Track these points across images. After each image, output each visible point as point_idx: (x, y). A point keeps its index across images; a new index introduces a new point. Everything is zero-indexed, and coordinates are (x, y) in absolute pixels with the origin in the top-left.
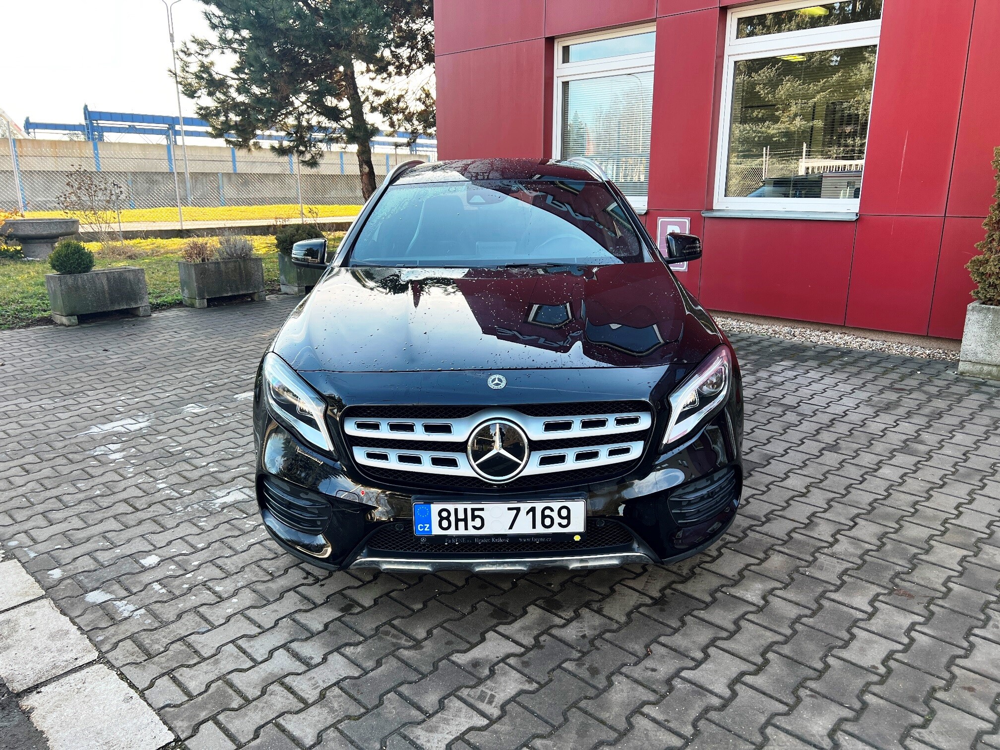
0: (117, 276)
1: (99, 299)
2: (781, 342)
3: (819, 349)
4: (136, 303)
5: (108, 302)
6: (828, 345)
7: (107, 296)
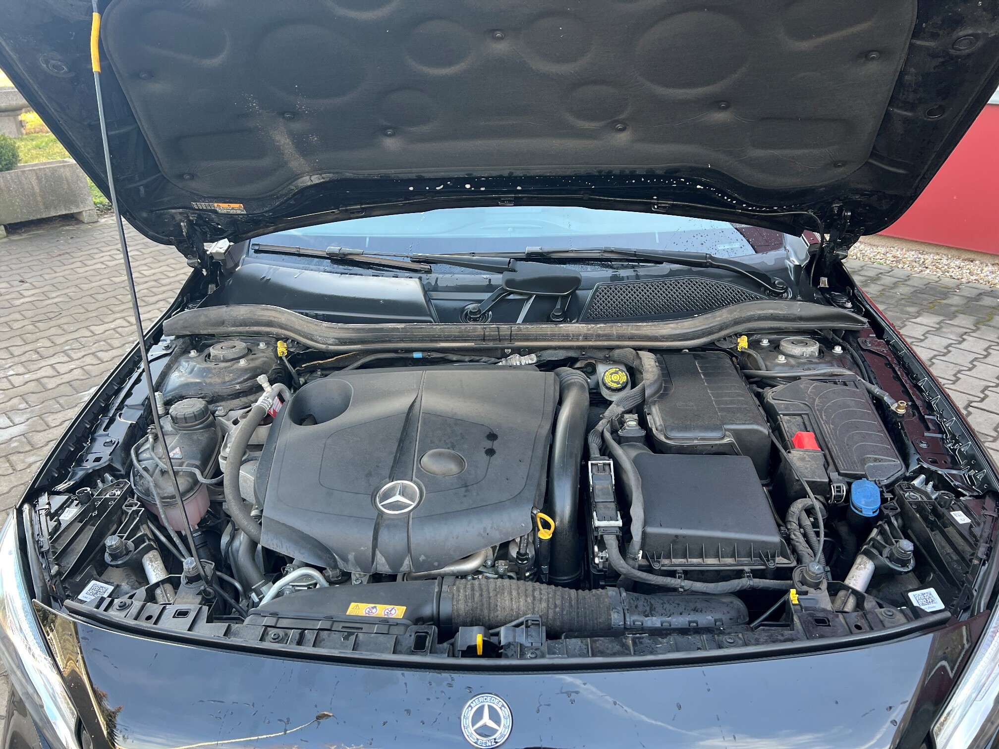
0: (49, 174)
1: (29, 203)
2: (909, 278)
3: (966, 292)
4: (77, 206)
5: (42, 207)
6: (978, 286)
7: (39, 199)
